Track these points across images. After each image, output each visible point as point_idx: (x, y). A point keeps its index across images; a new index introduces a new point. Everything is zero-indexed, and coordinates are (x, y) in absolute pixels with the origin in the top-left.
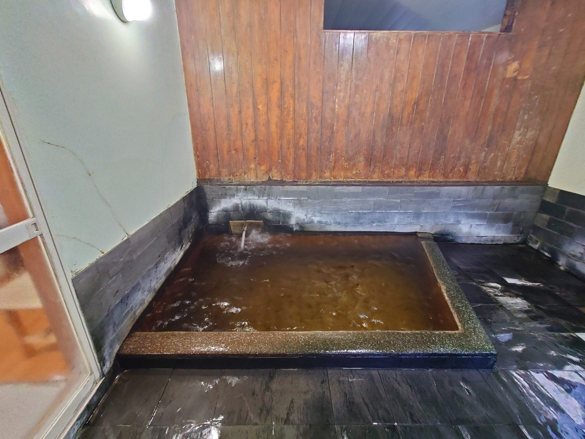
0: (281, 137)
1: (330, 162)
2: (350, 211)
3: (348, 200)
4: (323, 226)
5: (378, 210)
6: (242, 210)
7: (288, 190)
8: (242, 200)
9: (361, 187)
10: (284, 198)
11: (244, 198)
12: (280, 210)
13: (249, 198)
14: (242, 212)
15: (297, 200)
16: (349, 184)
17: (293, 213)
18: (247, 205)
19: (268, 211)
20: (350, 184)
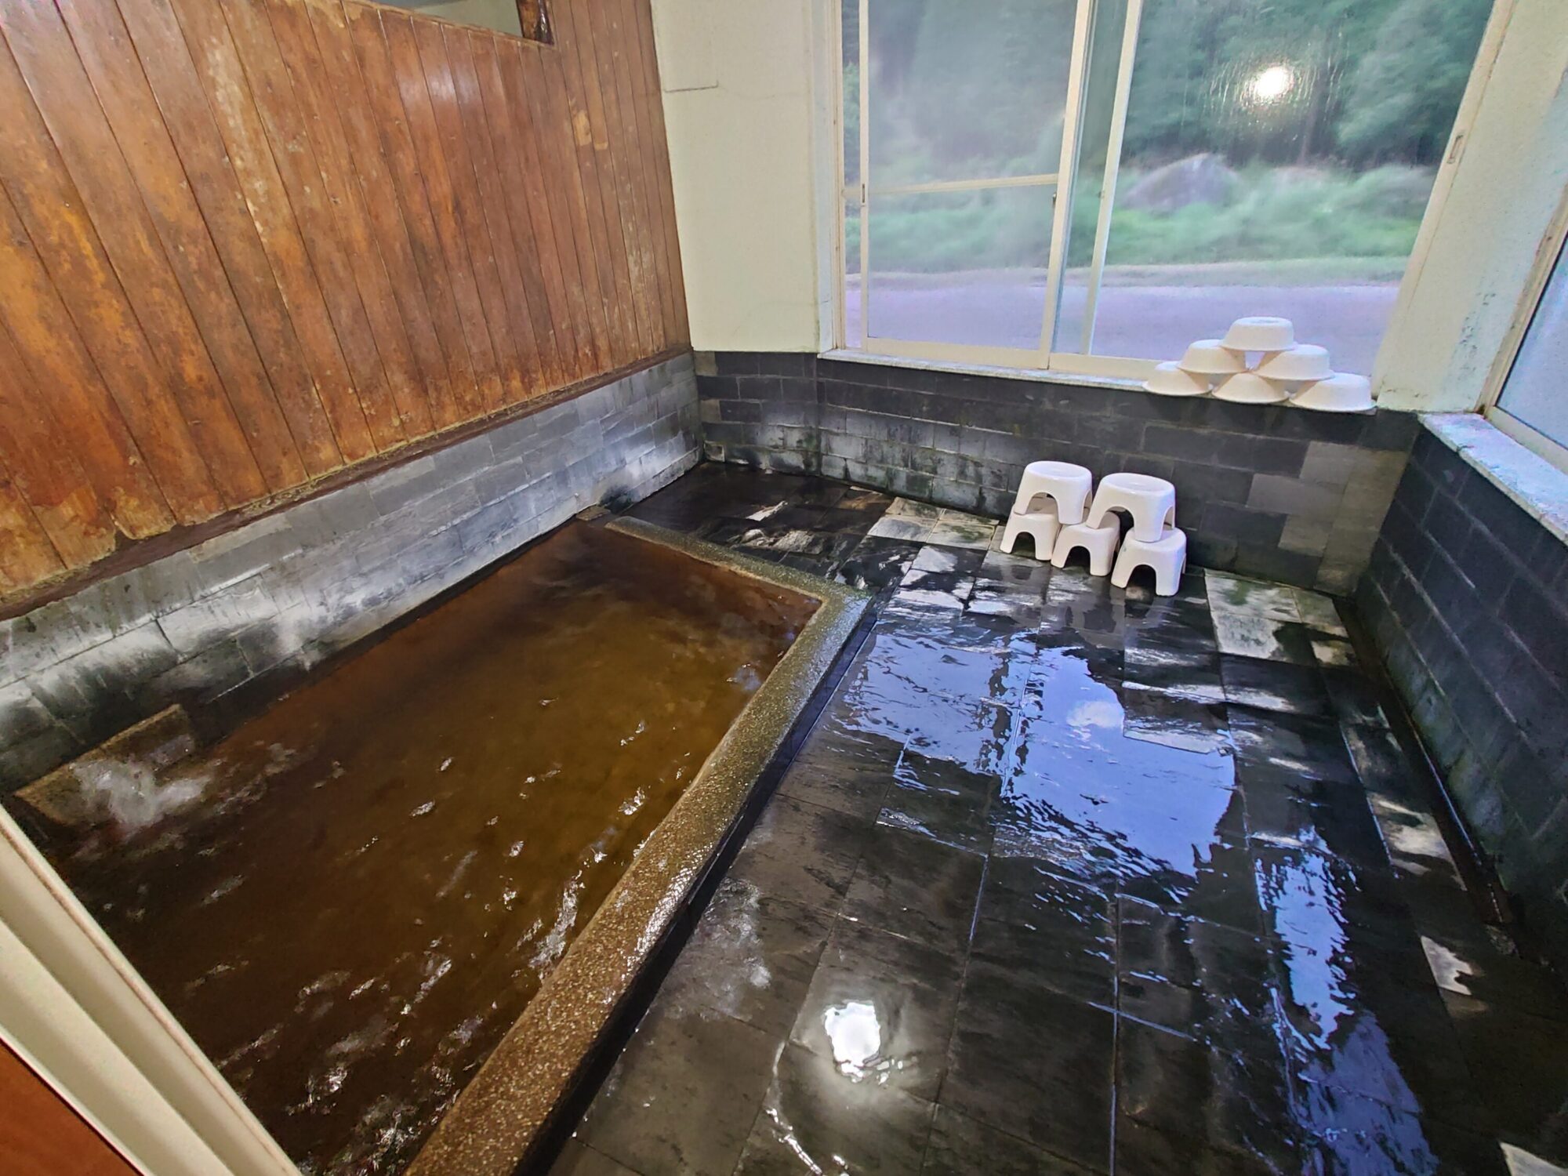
0: (94, 368)
1: (316, 411)
2: (435, 532)
3: (417, 504)
4: (384, 608)
5: (491, 500)
6: (60, 715)
7: (219, 552)
8: (33, 677)
9: (430, 457)
10: (224, 585)
11: (38, 668)
12: (228, 631)
13: (69, 652)
14: (59, 724)
15: (272, 569)
16: (399, 459)
17: (277, 619)
18: (73, 683)
19: (181, 659)
20: (401, 458)
